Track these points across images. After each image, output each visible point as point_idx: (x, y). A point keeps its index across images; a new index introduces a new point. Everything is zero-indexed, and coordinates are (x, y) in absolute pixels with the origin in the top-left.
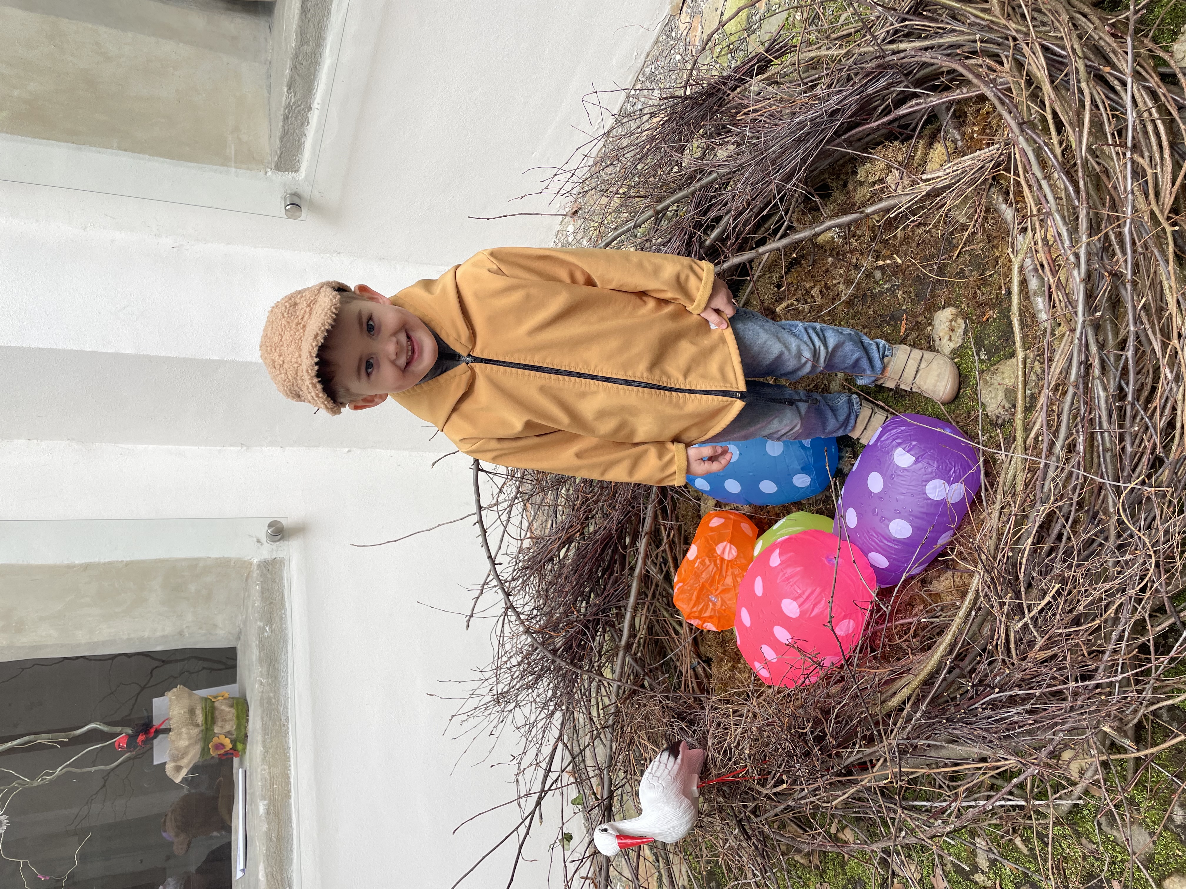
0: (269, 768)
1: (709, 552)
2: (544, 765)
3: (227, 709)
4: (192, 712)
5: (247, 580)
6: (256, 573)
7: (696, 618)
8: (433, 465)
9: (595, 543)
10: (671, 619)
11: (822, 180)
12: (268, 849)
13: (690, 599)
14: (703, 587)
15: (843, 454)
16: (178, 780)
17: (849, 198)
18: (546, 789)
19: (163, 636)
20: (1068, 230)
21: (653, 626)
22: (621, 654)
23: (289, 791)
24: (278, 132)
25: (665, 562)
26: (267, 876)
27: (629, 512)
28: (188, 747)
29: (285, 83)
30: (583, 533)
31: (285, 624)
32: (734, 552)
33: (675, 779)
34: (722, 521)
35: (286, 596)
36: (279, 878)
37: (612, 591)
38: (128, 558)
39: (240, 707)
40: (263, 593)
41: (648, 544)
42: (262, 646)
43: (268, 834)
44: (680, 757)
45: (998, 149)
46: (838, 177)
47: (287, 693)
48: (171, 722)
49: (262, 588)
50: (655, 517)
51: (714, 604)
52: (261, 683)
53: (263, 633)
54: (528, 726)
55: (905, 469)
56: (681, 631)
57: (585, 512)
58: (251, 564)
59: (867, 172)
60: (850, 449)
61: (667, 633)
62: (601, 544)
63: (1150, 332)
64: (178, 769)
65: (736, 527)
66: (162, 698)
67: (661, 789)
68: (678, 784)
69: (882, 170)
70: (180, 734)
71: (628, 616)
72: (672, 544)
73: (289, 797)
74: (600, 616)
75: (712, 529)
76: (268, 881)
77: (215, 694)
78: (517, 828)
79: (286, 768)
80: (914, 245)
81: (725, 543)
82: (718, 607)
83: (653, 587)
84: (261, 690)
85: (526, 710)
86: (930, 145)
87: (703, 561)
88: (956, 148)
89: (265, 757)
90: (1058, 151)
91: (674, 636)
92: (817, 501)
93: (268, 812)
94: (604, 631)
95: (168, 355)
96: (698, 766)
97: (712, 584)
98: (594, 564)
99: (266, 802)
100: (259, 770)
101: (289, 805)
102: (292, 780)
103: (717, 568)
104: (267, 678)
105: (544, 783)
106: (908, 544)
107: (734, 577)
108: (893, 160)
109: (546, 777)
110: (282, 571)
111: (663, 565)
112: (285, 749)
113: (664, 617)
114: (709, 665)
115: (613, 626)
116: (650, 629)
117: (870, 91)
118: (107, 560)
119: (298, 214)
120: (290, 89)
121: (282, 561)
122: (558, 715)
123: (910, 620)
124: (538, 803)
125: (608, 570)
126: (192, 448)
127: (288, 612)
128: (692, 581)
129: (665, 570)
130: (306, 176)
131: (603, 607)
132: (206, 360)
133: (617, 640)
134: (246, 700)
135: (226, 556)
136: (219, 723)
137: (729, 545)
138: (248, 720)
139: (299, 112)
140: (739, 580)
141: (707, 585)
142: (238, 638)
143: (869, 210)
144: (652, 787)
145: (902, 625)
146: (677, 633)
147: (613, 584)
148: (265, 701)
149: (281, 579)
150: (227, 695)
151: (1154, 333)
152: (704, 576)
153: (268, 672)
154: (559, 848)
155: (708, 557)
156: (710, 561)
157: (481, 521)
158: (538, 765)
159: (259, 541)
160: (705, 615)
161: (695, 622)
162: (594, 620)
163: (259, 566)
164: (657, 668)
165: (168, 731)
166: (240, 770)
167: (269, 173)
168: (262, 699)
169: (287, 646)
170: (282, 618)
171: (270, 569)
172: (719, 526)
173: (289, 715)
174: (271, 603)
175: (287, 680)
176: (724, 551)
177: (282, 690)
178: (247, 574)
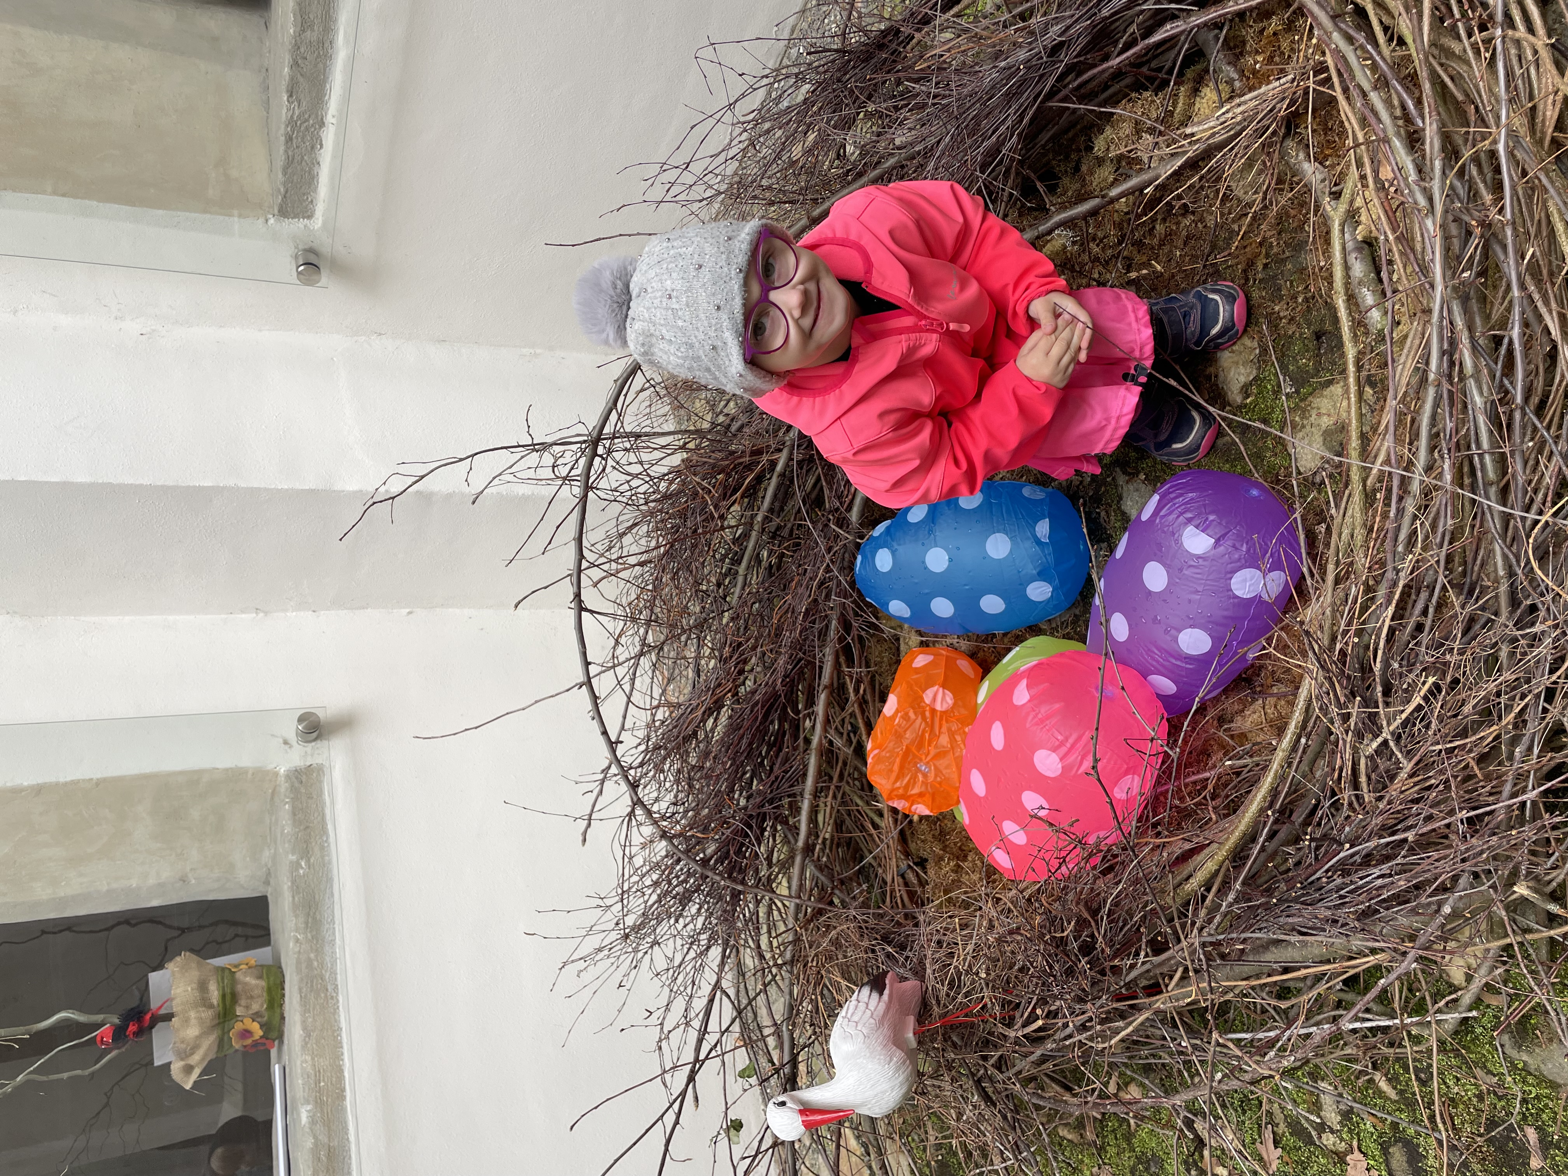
0: (313, 1059)
1: (914, 701)
2: (696, 1024)
3: (253, 981)
4: (202, 987)
5: (272, 798)
6: (284, 787)
7: (901, 797)
8: (516, 606)
9: (753, 707)
10: (866, 808)
12: (315, 1173)
13: (891, 771)
14: (908, 751)
16: (188, 1087)
17: (1084, 185)
18: (701, 1058)
19: (159, 884)
21: (843, 822)
22: (798, 859)
23: (343, 1090)
24: (280, 161)
25: (855, 729)
27: (800, 660)
28: (198, 1037)
29: (284, 88)
30: (736, 694)
31: (328, 855)
32: (949, 700)
33: (881, 1022)
34: (930, 659)
35: (328, 817)
37: (781, 772)
38: (97, 775)
39: (272, 979)
40: (294, 814)
41: (829, 704)
42: (296, 887)
43: (314, 1154)
44: (887, 992)
45: (1293, 82)
46: (1067, 157)
47: (334, 953)
48: (174, 1003)
49: (293, 808)
50: (837, 665)
51: (925, 775)
52: (297, 940)
53: (297, 870)
54: (671, 971)
55: (1199, 557)
56: (883, 825)
57: (738, 663)
58: (276, 774)
59: (1108, 142)
61: (863, 828)
62: (763, 707)
63: (1540, 304)
64: (189, 1069)
65: (950, 665)
66: (161, 972)
67: (861, 1039)
68: (885, 1030)
69: (1129, 136)
70: (187, 1020)
71: (805, 806)
72: (863, 703)
73: (343, 1098)
74: (767, 808)
75: (917, 670)
77: (236, 962)
78: (662, 1116)
79: (337, 1056)
80: (1180, 243)
81: (936, 688)
82: (930, 779)
83: (840, 764)
84: (297, 949)
85: (669, 948)
86: (1195, 92)
87: (907, 714)
88: (1234, 90)
89: (306, 1044)
90: (1387, 53)
91: (873, 831)
92: (1062, 623)
93: (313, 1122)
94: (774, 827)
95: (138, 483)
96: (914, 1004)
97: (920, 746)
98: (754, 736)
100: (298, 1063)
101: (343, 1110)
102: (346, 1074)
103: (926, 723)
104: (305, 932)
105: (698, 1049)
107: (952, 734)
109: (700, 1041)
110: (321, 782)
111: (852, 735)
112: (334, 1031)
113: (857, 805)
114: (923, 868)
115: (785, 822)
116: (839, 826)
118: (69, 779)
119: (315, 277)
120: (291, 96)
121: (320, 769)
122: (715, 952)
123: (1207, 775)
124: (691, 1079)
125: (777, 744)
126: (187, 617)
127: (332, 839)
128: (891, 744)
129: (854, 741)
130: (325, 223)
131: (769, 796)
132: (195, 487)
133: (793, 841)
134: (280, 967)
135: (239, 765)
136: (243, 1002)
137: (941, 690)
138: (284, 995)
139: (307, 129)
140: (958, 738)
141: (913, 749)
142: (267, 883)
143: (1114, 192)
144: (848, 1040)
145: (1195, 783)
146: (876, 826)
147: (783, 763)
148: (304, 966)
149: (321, 793)
150: (253, 962)
152: (909, 736)
153: (307, 923)
154: (723, 1142)
155: (913, 708)
156: (915, 714)
157: (589, 683)
158: (687, 1024)
159: (286, 742)
160: (913, 792)
161: (898, 804)
162: (759, 814)
163: (288, 777)
164: (851, 879)
165: (169, 1017)
166: (277, 1066)
167: (272, 221)
168: (299, 962)
169: (332, 887)
170: (324, 848)
171: (304, 779)
172: (925, 666)
173: (339, 982)
174: (307, 827)
175: (334, 934)
176: (934, 699)
177: (327, 948)
178: (275, 791)
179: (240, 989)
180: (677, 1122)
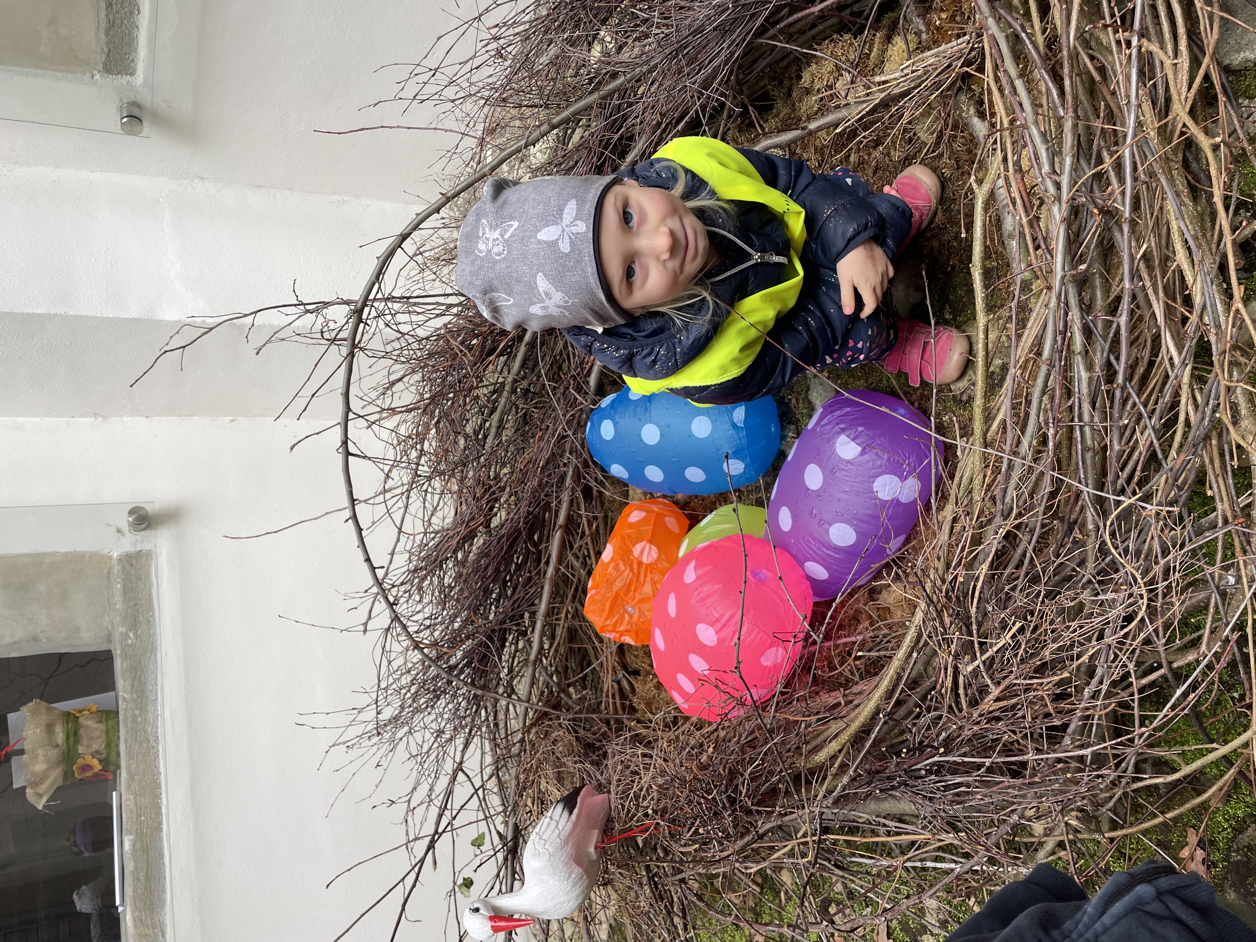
0: (135, 798)
1: (624, 553)
2: (438, 802)
3: (94, 725)
6: (117, 569)
7: (612, 631)
8: (292, 449)
9: (500, 539)
11: (762, 88)
12: (135, 891)
13: (603, 611)
14: (617, 595)
15: (785, 433)
17: (794, 110)
18: (440, 831)
20: (1047, 149)
21: (575, 633)
22: (530, 670)
23: (161, 823)
24: (103, 24)
26: (133, 923)
30: (487, 527)
31: (154, 628)
32: (655, 554)
33: (566, 842)
34: (643, 514)
35: (154, 596)
36: (150, 923)
37: (522, 594)
40: (125, 593)
42: (124, 655)
45: (968, 43)
46: (781, 83)
47: (156, 710)
49: (124, 587)
50: (573, 506)
51: (631, 616)
52: (125, 699)
53: (126, 640)
55: (848, 462)
57: (489, 502)
58: (111, 558)
59: (813, 75)
60: (793, 427)
62: (507, 540)
63: (1150, 292)
65: (659, 521)
67: (546, 857)
68: (569, 849)
69: (831, 73)
70: (36, 757)
73: (160, 830)
75: (631, 525)
78: (403, 879)
79: (158, 796)
80: (870, 172)
81: (643, 543)
82: (635, 619)
84: (124, 707)
85: (418, 736)
86: (888, 39)
87: (617, 565)
88: (920, 43)
89: (130, 785)
90: (1040, 39)
91: (597, 644)
93: (134, 849)
96: (601, 818)
97: (628, 592)
99: (131, 837)
101: (160, 839)
102: (164, 811)
103: (634, 573)
104: (131, 693)
105: (438, 824)
106: (851, 552)
107: (654, 583)
108: (843, 59)
109: (440, 816)
110: (149, 565)
112: (154, 775)
115: (524, 635)
116: (572, 636)
119: (138, 129)
121: (148, 554)
123: (854, 639)
124: (430, 847)
126: (34, 419)
127: (157, 614)
128: (605, 588)
130: (145, 81)
133: (529, 650)
135: (79, 549)
136: (85, 742)
137: (648, 545)
140: (659, 586)
141: (622, 595)
142: (112, 641)
143: (813, 126)
144: (537, 854)
148: (129, 720)
149: (148, 575)
150: (94, 709)
151: (1156, 293)
152: (618, 584)
155: (624, 560)
156: (625, 565)
157: (354, 517)
158: (430, 802)
159: (119, 531)
160: (622, 628)
161: (611, 636)
162: (500, 629)
163: (120, 560)
164: (576, 682)
165: (22, 752)
166: (115, 793)
167: (97, 77)
169: (156, 655)
170: (150, 623)
171: (134, 563)
172: (638, 522)
173: (159, 734)
174: (136, 604)
175: (156, 694)
176: (642, 553)
177: (150, 707)
178: (109, 572)
179: (82, 731)
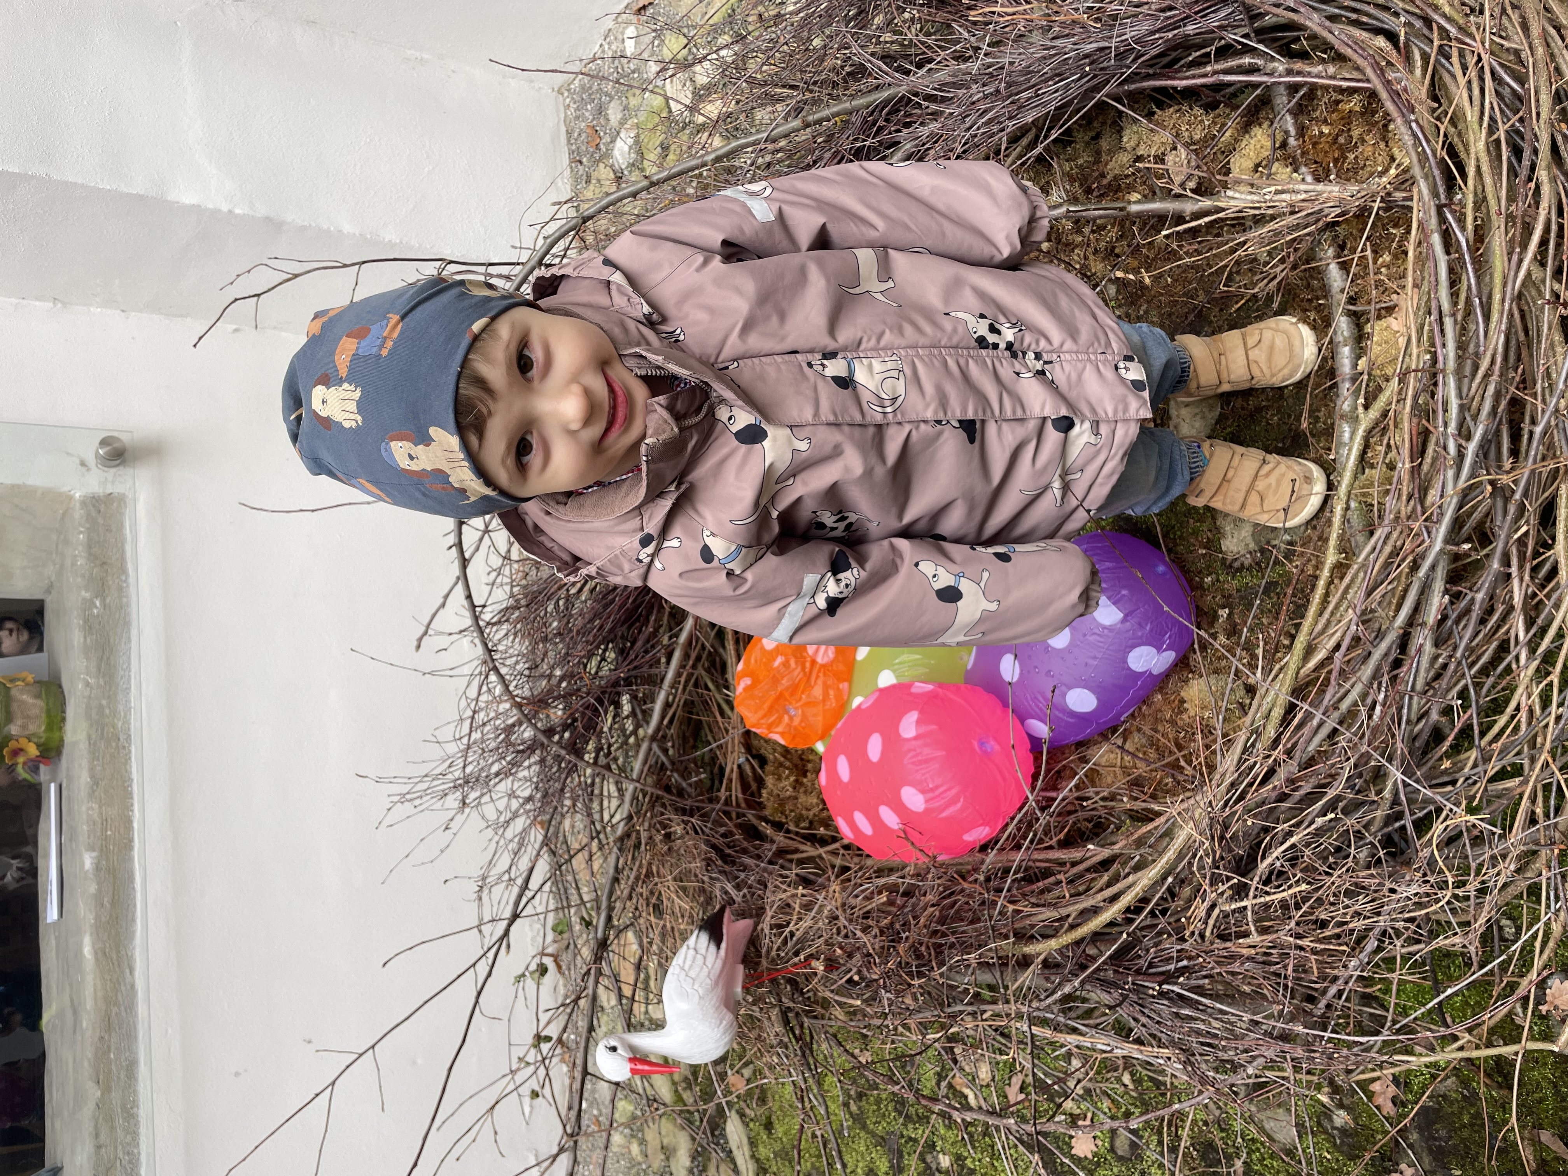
0: (100, 807)
2: (519, 881)
3: (31, 700)
5: (62, 523)
6: (78, 513)
7: (761, 726)
10: (718, 696)
12: (97, 918)
14: (780, 694)
23: (131, 840)
26: (96, 953)
31: (127, 597)
32: (831, 654)
35: (128, 554)
36: (115, 957)
39: (51, 699)
40: (90, 547)
42: (88, 626)
43: (98, 898)
44: (723, 945)
47: (128, 701)
49: (89, 539)
51: (791, 718)
52: (87, 684)
53: (91, 609)
55: (1104, 627)
56: (730, 715)
58: (71, 498)
61: (711, 713)
67: (696, 999)
73: (131, 848)
76: (97, 960)
77: (11, 676)
78: (474, 965)
79: (127, 807)
82: (796, 722)
83: (698, 649)
84: (87, 693)
89: (94, 791)
91: (720, 719)
93: (97, 868)
97: (793, 693)
99: (94, 854)
101: (131, 859)
102: (135, 825)
104: (97, 682)
105: (517, 903)
110: (122, 514)
112: (124, 781)
114: (762, 767)
116: (688, 706)
117: (1190, 29)
121: (121, 500)
124: (507, 930)
127: (132, 580)
134: (60, 687)
135: (29, 482)
136: (18, 721)
138: (64, 720)
141: (787, 694)
142: (48, 591)
143: (1133, 209)
144: (684, 995)
146: (722, 713)
148: (94, 712)
149: (121, 527)
150: (30, 679)
152: (785, 682)
153: (99, 669)
155: (795, 657)
158: (510, 881)
159: (83, 464)
162: (612, 692)
163: (84, 503)
166: (53, 785)
168: (88, 708)
169: (129, 632)
170: (122, 590)
171: (102, 509)
173: (132, 732)
174: (104, 563)
175: (129, 681)
177: (120, 696)
178: (64, 514)
179: (15, 706)
180: (489, 975)
